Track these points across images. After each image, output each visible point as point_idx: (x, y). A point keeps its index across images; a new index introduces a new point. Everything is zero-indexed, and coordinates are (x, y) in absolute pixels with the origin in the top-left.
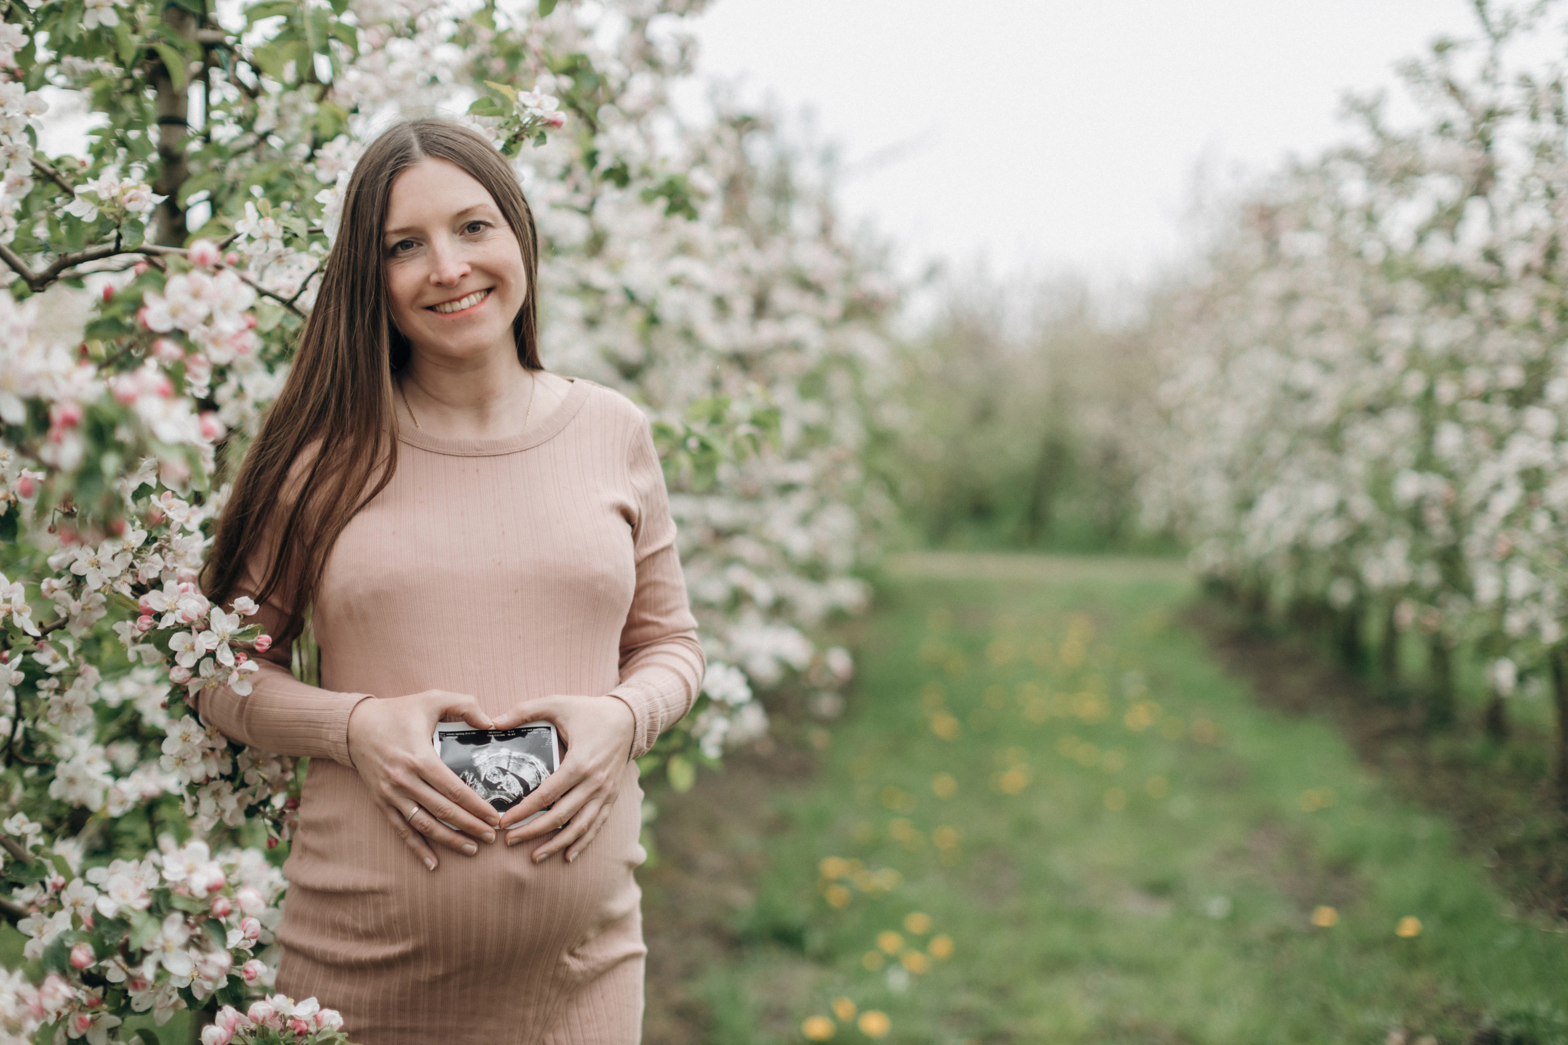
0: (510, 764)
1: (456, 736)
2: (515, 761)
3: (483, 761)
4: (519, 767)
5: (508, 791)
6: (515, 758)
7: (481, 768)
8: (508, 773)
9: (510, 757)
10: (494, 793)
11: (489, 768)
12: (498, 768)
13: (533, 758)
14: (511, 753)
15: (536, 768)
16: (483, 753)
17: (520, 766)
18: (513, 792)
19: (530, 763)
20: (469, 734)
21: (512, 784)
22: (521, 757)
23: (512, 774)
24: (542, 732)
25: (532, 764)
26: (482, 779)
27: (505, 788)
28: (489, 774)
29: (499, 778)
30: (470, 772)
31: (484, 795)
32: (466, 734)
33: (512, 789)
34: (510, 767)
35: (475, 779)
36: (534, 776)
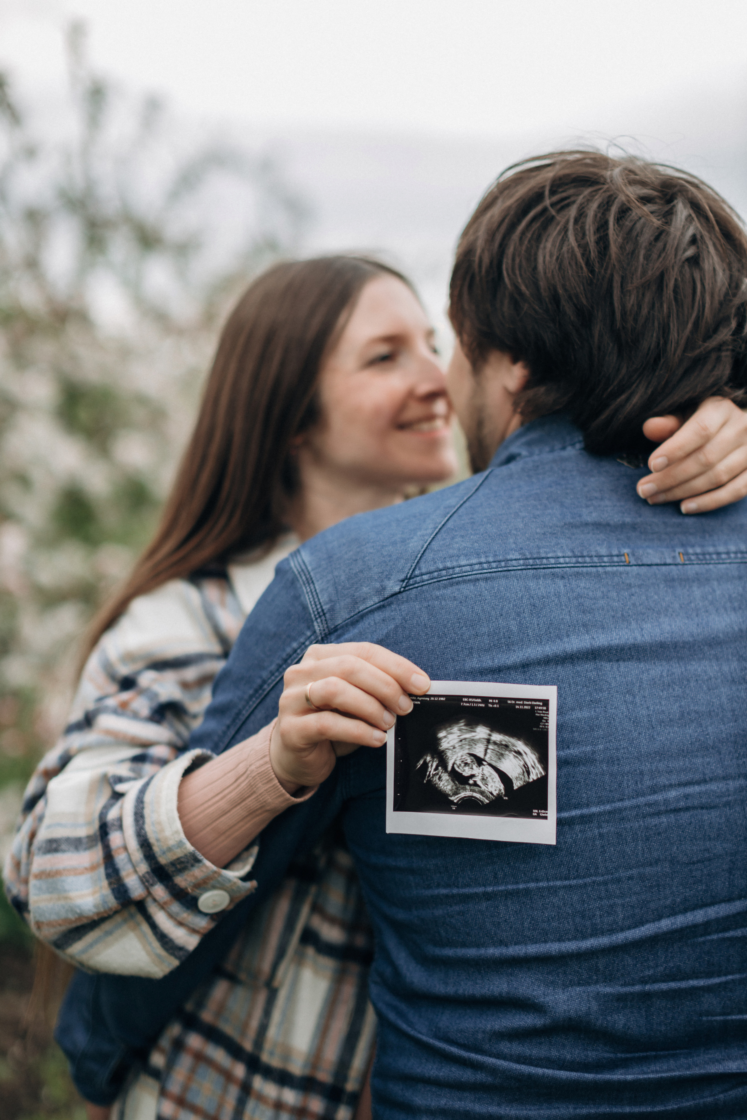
0: (489, 751)
1: (418, 700)
2: (496, 747)
3: (452, 744)
4: (500, 756)
5: (483, 788)
6: (495, 743)
7: (449, 754)
8: (484, 763)
9: (488, 741)
10: (465, 789)
11: (460, 755)
12: (471, 755)
13: (520, 746)
14: (490, 735)
15: (523, 759)
16: (452, 731)
17: (502, 755)
18: (490, 789)
19: (515, 752)
20: (436, 699)
21: (489, 779)
22: (504, 743)
23: (490, 765)
24: (536, 708)
25: (519, 753)
26: (449, 768)
27: (479, 783)
28: (458, 762)
29: (472, 768)
30: (433, 758)
31: (451, 790)
32: (432, 699)
33: (489, 787)
34: (488, 756)
35: (440, 768)
36: (520, 771)
